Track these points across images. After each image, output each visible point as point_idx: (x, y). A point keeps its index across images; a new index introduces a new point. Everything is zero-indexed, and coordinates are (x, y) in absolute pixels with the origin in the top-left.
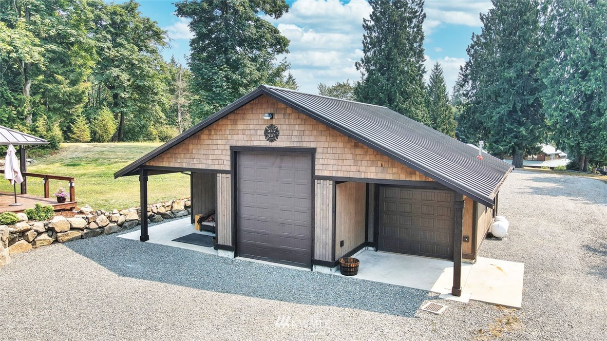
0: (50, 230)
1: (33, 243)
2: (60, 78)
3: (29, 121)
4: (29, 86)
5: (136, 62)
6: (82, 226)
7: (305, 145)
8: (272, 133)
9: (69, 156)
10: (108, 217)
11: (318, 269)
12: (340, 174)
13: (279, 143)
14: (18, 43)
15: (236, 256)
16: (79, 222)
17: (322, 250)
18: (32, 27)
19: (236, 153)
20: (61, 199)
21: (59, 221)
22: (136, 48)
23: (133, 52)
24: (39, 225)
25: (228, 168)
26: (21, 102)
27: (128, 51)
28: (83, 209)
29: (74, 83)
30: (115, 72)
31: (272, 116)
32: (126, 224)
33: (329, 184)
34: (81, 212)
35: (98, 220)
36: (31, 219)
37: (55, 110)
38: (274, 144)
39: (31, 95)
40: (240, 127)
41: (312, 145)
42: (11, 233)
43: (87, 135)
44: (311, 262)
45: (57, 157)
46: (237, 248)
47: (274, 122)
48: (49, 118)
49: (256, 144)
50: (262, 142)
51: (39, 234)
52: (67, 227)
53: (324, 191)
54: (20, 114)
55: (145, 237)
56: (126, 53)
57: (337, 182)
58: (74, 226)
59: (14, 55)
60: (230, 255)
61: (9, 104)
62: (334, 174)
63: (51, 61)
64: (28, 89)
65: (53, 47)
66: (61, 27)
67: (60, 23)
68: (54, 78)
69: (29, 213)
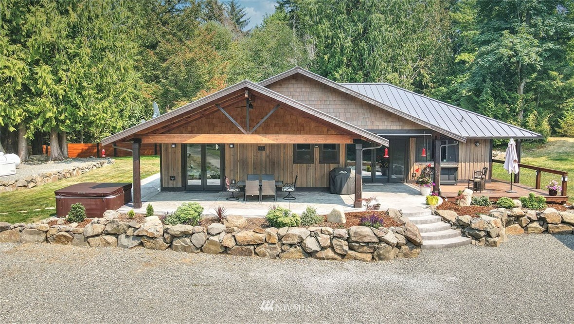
0: (542, 220)
1: (526, 228)
2: (554, 73)
3: (520, 117)
4: (523, 84)
6: (573, 222)
9: (556, 151)
16: (571, 217)
20: (553, 192)
21: (550, 212)
26: (515, 100)
29: (567, 77)
34: (573, 207)
36: (524, 206)
37: (545, 106)
39: (524, 93)
45: (544, 150)
48: (539, 113)
51: (532, 221)
52: (558, 220)
54: (513, 111)
58: (566, 220)
59: (514, 60)
61: (504, 102)
63: (546, 59)
64: (522, 88)
65: (551, 45)
66: (560, 24)
67: (559, 20)
68: (548, 74)
69: (523, 201)
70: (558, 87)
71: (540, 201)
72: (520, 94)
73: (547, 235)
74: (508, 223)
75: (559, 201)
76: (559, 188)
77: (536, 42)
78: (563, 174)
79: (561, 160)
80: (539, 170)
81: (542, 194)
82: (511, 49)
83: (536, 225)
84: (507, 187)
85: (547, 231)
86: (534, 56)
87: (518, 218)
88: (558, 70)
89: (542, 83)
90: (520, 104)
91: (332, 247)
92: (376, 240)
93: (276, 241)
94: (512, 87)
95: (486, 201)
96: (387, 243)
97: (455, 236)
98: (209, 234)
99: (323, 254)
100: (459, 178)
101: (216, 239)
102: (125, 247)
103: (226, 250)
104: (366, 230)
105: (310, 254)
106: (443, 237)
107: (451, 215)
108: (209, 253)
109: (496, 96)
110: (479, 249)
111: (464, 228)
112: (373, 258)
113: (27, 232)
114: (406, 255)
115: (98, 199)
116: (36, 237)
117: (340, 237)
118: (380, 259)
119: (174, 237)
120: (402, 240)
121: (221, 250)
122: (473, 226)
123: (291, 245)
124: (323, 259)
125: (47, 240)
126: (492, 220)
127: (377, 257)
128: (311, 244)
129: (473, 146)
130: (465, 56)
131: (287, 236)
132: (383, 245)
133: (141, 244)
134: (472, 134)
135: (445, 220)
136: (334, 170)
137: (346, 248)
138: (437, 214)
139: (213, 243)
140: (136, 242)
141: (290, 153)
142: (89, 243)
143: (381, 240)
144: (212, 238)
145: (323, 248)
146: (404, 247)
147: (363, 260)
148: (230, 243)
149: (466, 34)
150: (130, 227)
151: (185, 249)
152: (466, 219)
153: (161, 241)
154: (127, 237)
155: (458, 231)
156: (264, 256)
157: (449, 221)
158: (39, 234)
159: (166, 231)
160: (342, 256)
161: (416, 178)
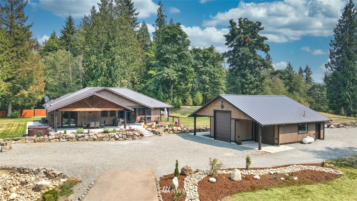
0: (173, 130)
1: (169, 132)
2: (182, 83)
3: (172, 99)
4: (172, 86)
5: (212, 72)
6: (180, 130)
7: (229, 110)
8: (222, 107)
9: (183, 111)
10: (187, 128)
11: (232, 143)
12: (236, 118)
13: (224, 109)
14: (170, 74)
15: (215, 139)
16: (179, 128)
17: (233, 138)
18: (174, 67)
19: (215, 112)
20: (176, 123)
21: (175, 128)
22: (212, 66)
23: (211, 68)
24: (170, 128)
25: (213, 116)
26: (170, 92)
27: (210, 68)
29: (186, 84)
30: (204, 77)
31: (222, 102)
32: (192, 131)
33: (234, 120)
34: (181, 127)
35: (184, 129)
36: (169, 127)
37: (179, 95)
38: (223, 110)
39: (173, 90)
40: (216, 105)
41: (231, 110)
42: (165, 129)
43: (191, 103)
44: (231, 141)
45: (180, 111)
46: (215, 137)
47: (223, 104)
48: (178, 97)
49: (219, 109)
50: (220, 109)
51: (170, 130)
52: (176, 130)
53: (233, 122)
54: (169, 96)
55: (195, 134)
56: (208, 69)
57: (236, 120)
58: (178, 130)
59: (168, 78)
60: (213, 139)
61: (167, 93)
62: (235, 118)
63: (179, 78)
64: (172, 88)
65: (180, 73)
66: (183, 66)
67: (183, 64)
69: (169, 125)
70: (183, 88)
71: (172, 125)
72: (172, 90)
73: (174, 134)
74: (165, 131)
75: (178, 125)
76: (178, 122)
77: (175, 72)
78: (179, 118)
79: (184, 114)
80: (173, 117)
82: (168, 74)
83: (171, 131)
84: (165, 122)
85: (174, 133)
86: (175, 77)
87: (167, 130)
88: (183, 82)
89: (178, 86)
90: (171, 94)
91: (122, 137)
92: (133, 134)
93: (108, 136)
94: (169, 87)
95: (159, 126)
96: (136, 135)
97: (152, 134)
98: (89, 136)
99: (120, 139)
100: (151, 120)
101: (91, 137)
102: (63, 142)
103: (94, 140)
104: (130, 132)
105: (117, 139)
106: (148, 134)
107: (150, 129)
108: (89, 141)
109: (163, 90)
110: (157, 137)
111: (154, 132)
112: (133, 139)
113: (28, 140)
114: (140, 138)
115: (44, 130)
116: (31, 141)
117: (124, 134)
118: (134, 140)
119: (79, 137)
120: (139, 135)
121: (93, 140)
122: (156, 131)
123: (112, 137)
124: (120, 140)
125: (35, 142)
126: (161, 130)
127: (134, 139)
128: (117, 137)
129: (155, 110)
130: (151, 72)
131: (111, 135)
132: (135, 136)
133: (68, 140)
134: (155, 107)
135: (149, 130)
136: (115, 119)
137: (126, 137)
138: (146, 129)
139: (91, 138)
140: (66, 140)
141: (100, 114)
142: (50, 141)
143: (134, 134)
144: (90, 137)
145: (120, 138)
146: (140, 137)
147: (130, 140)
148: (95, 137)
149: (152, 62)
150: (64, 136)
151: (82, 140)
152: (154, 130)
153: (75, 139)
154: (63, 139)
155: (152, 133)
156: (105, 141)
157: (150, 131)
158: (32, 140)
159: (76, 136)
160: (125, 139)
161: (138, 121)
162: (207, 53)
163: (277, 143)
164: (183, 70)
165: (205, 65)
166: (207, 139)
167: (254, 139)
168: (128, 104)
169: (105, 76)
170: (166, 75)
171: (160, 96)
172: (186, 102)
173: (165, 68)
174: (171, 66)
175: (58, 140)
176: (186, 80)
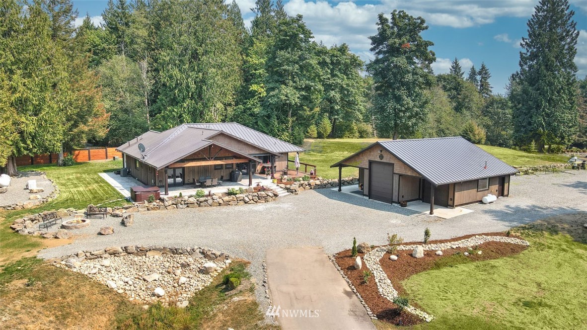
0: (309, 185)
1: (305, 188)
2: (305, 107)
3: (290, 131)
4: (291, 112)
5: (345, 86)
6: (319, 184)
7: (391, 162)
8: (381, 157)
10: (327, 182)
11: (394, 204)
12: (401, 173)
13: (384, 160)
14: (289, 95)
15: (369, 198)
16: (318, 182)
17: (395, 198)
18: (294, 84)
19: (371, 163)
20: (312, 174)
21: (312, 181)
22: (345, 77)
23: (343, 79)
24: (306, 182)
25: (368, 168)
26: (288, 121)
27: (341, 80)
28: (319, 178)
29: (311, 109)
30: (332, 93)
31: (381, 151)
33: (398, 176)
34: (318, 179)
35: (324, 182)
36: (303, 180)
37: (302, 124)
38: (382, 161)
39: (292, 117)
40: (372, 154)
41: (393, 162)
42: (299, 184)
43: (316, 134)
44: (392, 202)
46: (370, 196)
47: (382, 153)
48: (299, 128)
49: (376, 160)
50: (379, 160)
51: (306, 185)
52: (314, 184)
53: (396, 178)
54: (287, 127)
55: (340, 190)
56: (339, 81)
57: (400, 175)
58: (317, 184)
60: (367, 198)
61: (283, 122)
62: (399, 173)
63: (302, 100)
64: (290, 114)
65: (303, 93)
66: (307, 82)
67: (307, 80)
68: (303, 108)
69: (303, 178)
70: (307, 115)
71: (308, 178)
72: (290, 119)
73: (311, 190)
74: (299, 187)
76: (313, 172)
77: (297, 92)
78: (315, 166)
80: (306, 165)
81: (308, 175)
82: (286, 96)
83: (308, 186)
85: (311, 188)
86: (297, 100)
87: (302, 185)
88: (307, 106)
89: (300, 112)
90: (290, 123)
91: (253, 200)
92: (266, 195)
93: (236, 199)
94: (285, 113)
95: (291, 179)
96: (270, 196)
97: (286, 192)
98: (213, 199)
99: (250, 202)
101: (216, 201)
102: (181, 208)
103: (220, 205)
104: (263, 193)
105: (246, 203)
106: (282, 193)
107: (282, 185)
108: (214, 206)
109: (279, 119)
110: (293, 196)
111: (288, 189)
113: (140, 207)
114: (274, 200)
116: (144, 209)
117: (256, 196)
119: (201, 202)
121: (218, 205)
122: (290, 188)
123: (240, 200)
124: (251, 204)
125: (148, 210)
126: (295, 186)
127: (267, 201)
128: (247, 199)
129: (280, 156)
130: (254, 87)
131: (239, 197)
132: (268, 197)
133: (188, 206)
134: (281, 151)
135: (281, 187)
137: (257, 199)
138: (278, 186)
140: (186, 206)
142: (168, 209)
143: (268, 195)
144: (214, 201)
145: (250, 200)
146: (273, 197)
147: (263, 203)
148: (221, 202)
149: (254, 72)
150: (182, 201)
151: (205, 206)
152: (288, 186)
153: (196, 204)
154: (181, 204)
155: (286, 191)
156: (232, 205)
159: (197, 200)
160: (256, 202)
161: (259, 172)
162: (337, 57)
163: (452, 204)
164: (307, 88)
165: (333, 75)
166: (359, 198)
167: (421, 198)
168: (250, 151)
169: (192, 98)
170: (283, 98)
171: (273, 126)
172: (308, 133)
173: (283, 86)
174: (291, 83)
175: (175, 206)
176: (311, 102)
